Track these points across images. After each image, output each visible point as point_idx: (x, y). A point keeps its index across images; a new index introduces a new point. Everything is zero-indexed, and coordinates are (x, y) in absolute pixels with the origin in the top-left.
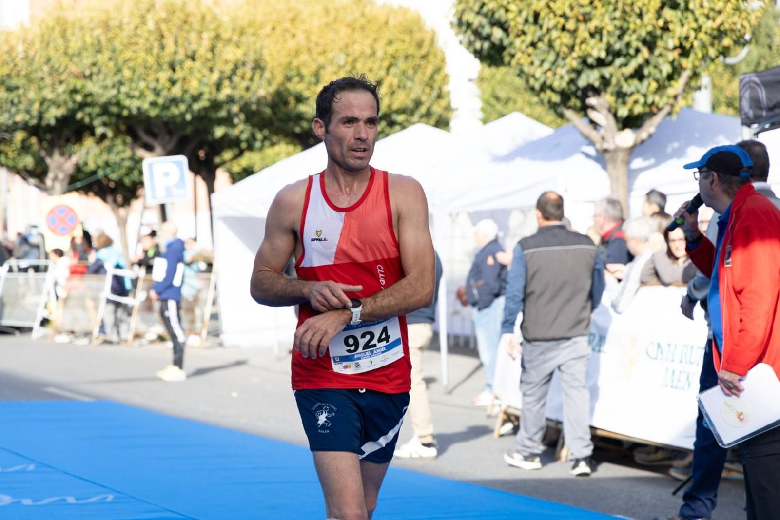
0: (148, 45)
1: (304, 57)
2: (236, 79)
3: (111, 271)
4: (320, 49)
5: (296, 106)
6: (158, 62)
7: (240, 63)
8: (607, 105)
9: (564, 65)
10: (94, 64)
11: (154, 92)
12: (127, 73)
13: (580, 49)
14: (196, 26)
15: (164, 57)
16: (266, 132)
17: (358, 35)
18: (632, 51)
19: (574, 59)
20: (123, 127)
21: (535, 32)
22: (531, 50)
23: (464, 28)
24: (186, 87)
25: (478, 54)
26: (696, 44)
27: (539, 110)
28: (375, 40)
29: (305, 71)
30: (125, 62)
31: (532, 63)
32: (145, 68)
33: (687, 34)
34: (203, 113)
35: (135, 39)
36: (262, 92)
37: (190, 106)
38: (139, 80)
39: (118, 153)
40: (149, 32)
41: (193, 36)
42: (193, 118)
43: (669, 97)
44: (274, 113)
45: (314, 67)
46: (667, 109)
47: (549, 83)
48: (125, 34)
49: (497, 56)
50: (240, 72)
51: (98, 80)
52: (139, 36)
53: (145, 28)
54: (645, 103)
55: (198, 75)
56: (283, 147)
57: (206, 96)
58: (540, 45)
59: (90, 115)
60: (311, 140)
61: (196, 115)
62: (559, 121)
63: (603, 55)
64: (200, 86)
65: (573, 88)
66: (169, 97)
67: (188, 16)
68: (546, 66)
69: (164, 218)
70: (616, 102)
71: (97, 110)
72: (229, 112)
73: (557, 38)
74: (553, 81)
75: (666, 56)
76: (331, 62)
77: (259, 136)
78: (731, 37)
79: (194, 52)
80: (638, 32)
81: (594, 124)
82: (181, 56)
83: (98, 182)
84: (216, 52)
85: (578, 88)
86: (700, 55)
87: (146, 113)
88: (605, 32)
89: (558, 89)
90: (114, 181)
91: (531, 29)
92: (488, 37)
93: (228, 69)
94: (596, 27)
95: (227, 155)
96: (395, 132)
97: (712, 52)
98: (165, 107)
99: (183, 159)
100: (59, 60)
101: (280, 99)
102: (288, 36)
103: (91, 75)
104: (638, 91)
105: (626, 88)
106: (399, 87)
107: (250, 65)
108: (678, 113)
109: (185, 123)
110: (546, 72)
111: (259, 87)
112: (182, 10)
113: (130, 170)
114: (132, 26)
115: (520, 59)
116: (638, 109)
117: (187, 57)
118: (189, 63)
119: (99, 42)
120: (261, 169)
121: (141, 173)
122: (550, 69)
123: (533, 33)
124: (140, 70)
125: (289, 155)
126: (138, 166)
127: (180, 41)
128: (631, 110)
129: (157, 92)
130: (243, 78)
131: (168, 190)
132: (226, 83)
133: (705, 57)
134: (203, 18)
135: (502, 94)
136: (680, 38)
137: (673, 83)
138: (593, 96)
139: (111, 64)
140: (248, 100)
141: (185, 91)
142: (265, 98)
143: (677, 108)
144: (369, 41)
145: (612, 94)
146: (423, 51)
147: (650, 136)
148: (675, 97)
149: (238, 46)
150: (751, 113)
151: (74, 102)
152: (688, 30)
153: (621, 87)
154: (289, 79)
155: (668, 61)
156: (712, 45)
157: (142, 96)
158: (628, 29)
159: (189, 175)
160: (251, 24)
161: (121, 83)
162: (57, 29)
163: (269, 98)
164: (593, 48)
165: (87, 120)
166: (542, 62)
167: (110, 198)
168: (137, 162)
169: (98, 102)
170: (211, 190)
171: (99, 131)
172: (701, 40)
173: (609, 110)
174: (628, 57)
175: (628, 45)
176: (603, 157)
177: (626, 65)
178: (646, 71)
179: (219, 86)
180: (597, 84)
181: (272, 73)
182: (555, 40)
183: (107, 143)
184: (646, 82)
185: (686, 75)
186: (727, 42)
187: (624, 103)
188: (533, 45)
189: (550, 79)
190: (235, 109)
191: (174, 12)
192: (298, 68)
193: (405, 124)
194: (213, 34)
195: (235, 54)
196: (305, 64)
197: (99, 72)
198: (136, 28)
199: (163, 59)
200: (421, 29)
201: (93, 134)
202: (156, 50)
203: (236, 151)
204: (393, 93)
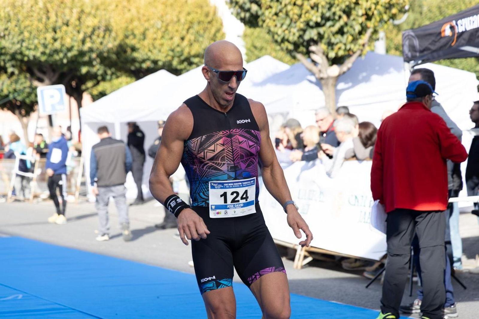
0: (39, 17)
1: (136, 23)
2: (94, 37)
3: (18, 156)
4: (145, 18)
5: (131, 53)
6: (45, 27)
7: (97, 27)
8: (322, 51)
9: (296, 27)
10: (6, 29)
11: (43, 45)
12: (26, 34)
13: (305, 16)
14: (69, 5)
15: (49, 24)
16: (113, 70)
17: (169, 10)
18: (337, 17)
19: (301, 22)
20: (24, 68)
21: (278, 6)
22: (275, 17)
23: (234, 4)
24: (63, 42)
25: (243, 20)
26: (376, 12)
27: (281, 54)
28: (180, 12)
29: (137, 32)
30: (25, 27)
31: (276, 26)
32: (38, 31)
33: (370, 7)
34: (74, 59)
35: (31, 14)
36: (110, 45)
37: (66, 54)
38: (34, 38)
39: (22, 84)
40: (40, 9)
41: (67, 11)
42: (68, 62)
43: (360, 45)
44: (118, 58)
45: (142, 30)
46: (358, 53)
47: (286, 37)
48: (25, 10)
49: (254, 22)
50: (96, 33)
51: (9, 39)
52: (34, 11)
53: (37, 7)
54: (345, 50)
55: (71, 35)
56: (124, 79)
57: (76, 48)
58: (280, 14)
59: (4, 60)
60: (141, 74)
61: (69, 59)
62: (293, 60)
63: (319, 20)
64: (72, 42)
65: (301, 40)
66: (53, 49)
68: (285, 27)
69: (51, 123)
70: (328, 48)
71: (8, 57)
72: (90, 58)
73: (291, 10)
74: (289, 36)
75: (357, 20)
76: (153, 26)
77: (109, 72)
78: (397, 8)
79: (68, 21)
80: (340, 5)
81: (314, 62)
82: (59, 23)
83: (10, 102)
84: (81, 21)
85: (304, 41)
86: (378, 19)
87: (39, 59)
88: (320, 6)
89: (292, 42)
90: (19, 101)
91: (275, 4)
92: (249, 10)
93: (89, 31)
94: (314, 3)
95: (90, 84)
96: (193, 69)
97: (385, 17)
98: (50, 55)
99: (62, 87)
101: (121, 49)
102: (126, 10)
103: (4, 36)
104: (341, 42)
105: (333, 40)
106: (195, 41)
107: (102, 29)
108: (365, 55)
109: (63, 65)
110: (284, 31)
111: (108, 42)
113: (29, 94)
114: (29, 5)
115: (268, 23)
116: (341, 53)
117: (64, 24)
118: (65, 28)
119: (9, 15)
120: (112, 92)
121: (36, 96)
122: (287, 29)
123: (276, 8)
124: (34, 33)
125: (127, 83)
126: (35, 91)
127: (59, 14)
128: (337, 54)
129: (45, 46)
130: (98, 36)
131: (53, 106)
132: (88, 40)
133: (381, 20)
135: (258, 44)
136: (366, 9)
137: (362, 36)
138: (314, 45)
139: (17, 29)
140: (102, 51)
141: (63, 45)
142: (112, 49)
143: (365, 52)
144: (175, 13)
145: (325, 44)
146: (209, 19)
147: (349, 69)
148: (364, 45)
149: (95, 17)
150: (409, 55)
152: (371, 4)
153: (330, 40)
154: (127, 37)
155: (358, 23)
156: (385, 13)
157: (36, 48)
158: (334, 4)
159: (66, 97)
160: (103, 4)
161: (23, 41)
163: (115, 49)
164: (313, 16)
165: (2, 64)
166: (282, 25)
167: (17, 112)
168: (34, 89)
169: (9, 52)
170: (80, 106)
171: (10, 70)
172: (379, 10)
173: (324, 53)
174: (335, 21)
175: (334, 14)
176: (320, 82)
177: (333, 26)
178: (345, 30)
179: (83, 42)
180: (316, 38)
181: (116, 33)
182: (289, 12)
183: (14, 78)
184: (345, 36)
185: (369, 31)
186: (394, 11)
187: (332, 49)
188: (276, 14)
189: (287, 35)
190: (94, 55)
192: (132, 30)
193: (199, 64)
194: (79, 10)
195: (93, 22)
196: (136, 27)
197: (9, 34)
198: (32, 7)
199: (49, 25)
200: (207, 5)
201: (6, 72)
202: (44, 20)
203: (95, 82)
204: (191, 45)
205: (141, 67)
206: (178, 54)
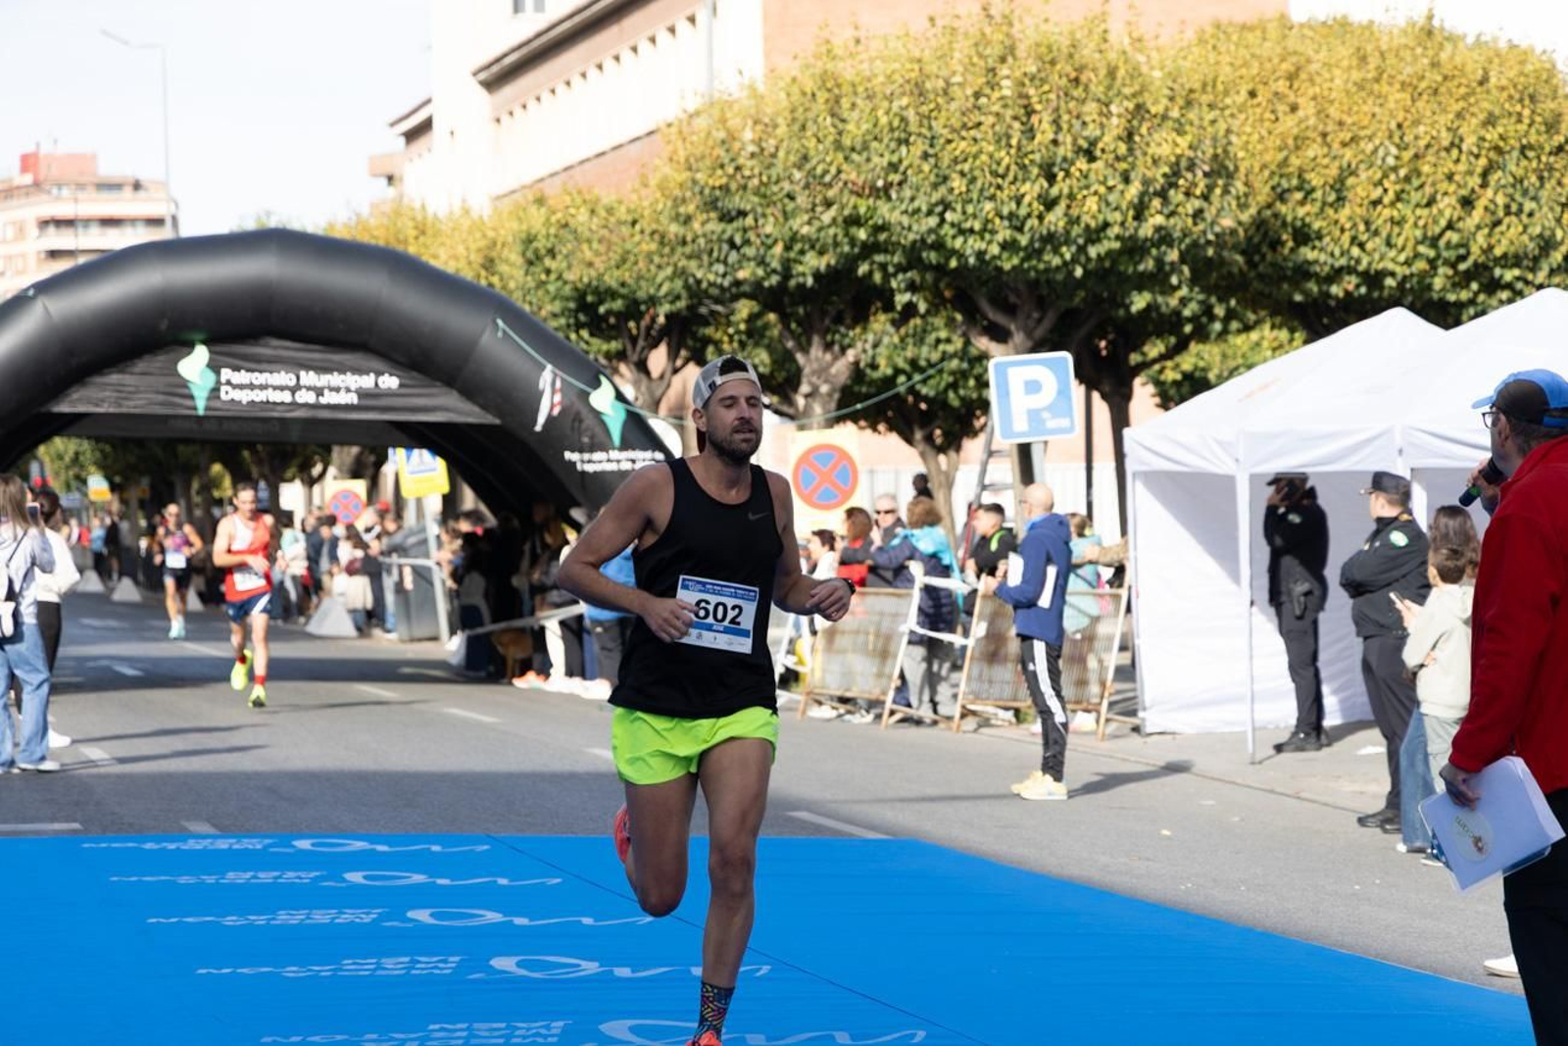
0: (1001, 128)
1: (1314, 151)
2: (1175, 196)
3: (920, 579)
4: (1345, 135)
5: (1295, 250)
6: (1019, 163)
7: (1184, 163)
10: (893, 167)
12: (957, 184)
14: (1098, 90)
15: (1031, 153)
16: (1232, 302)
17: (1424, 107)
20: (947, 294)
24: (1074, 212)
28: (1460, 115)
29: (1315, 180)
30: (955, 161)
32: (994, 174)
34: (1107, 264)
35: (976, 117)
36: (1227, 222)
37: (1082, 249)
38: (980, 198)
39: (938, 342)
40: (1005, 101)
41: (1091, 109)
42: (1089, 274)
44: (1251, 264)
45: (1334, 173)
48: (954, 108)
50: (1181, 182)
51: (899, 199)
52: (983, 109)
53: (997, 93)
55: (1102, 190)
56: (1266, 333)
57: (1115, 231)
61: (1091, 266)
64: (1102, 210)
66: (1045, 232)
67: (1080, 69)
69: (1027, 475)
71: (896, 258)
72: (1160, 262)
76: (1373, 161)
79: (1093, 143)
82: (1065, 150)
84: (1135, 141)
87: (999, 263)
93: (1159, 174)
95: (1153, 349)
96: (1502, 303)
98: (1033, 253)
99: (1066, 357)
100: (825, 158)
101: (1263, 235)
102: (1282, 109)
106: (1508, 213)
107: (1207, 168)
109: (1071, 283)
111: (1221, 213)
112: (1071, 56)
114: (969, 92)
117: (1079, 150)
118: (1081, 165)
119: (903, 119)
121: (983, 384)
124: (984, 179)
126: (977, 370)
127: (1065, 122)
129: (1015, 224)
130: (1189, 193)
131: (1034, 415)
132: (1156, 203)
134: (1112, 73)
140: (1199, 240)
141: (1073, 220)
142: (1233, 232)
144: (1444, 120)
146: (1559, 138)
149: (1180, 132)
151: (853, 242)
154: (1281, 195)
157: (986, 229)
160: (1206, 85)
161: (947, 206)
162: (822, 96)
163: (1241, 234)
165: (877, 277)
167: (919, 436)
168: (977, 361)
169: (900, 241)
171: (902, 299)
179: (1140, 211)
181: (1247, 184)
183: (917, 321)
190: (1173, 255)
191: (1053, 63)
193: (1519, 285)
194: (1131, 106)
195: (1174, 145)
197: (902, 184)
198: (977, 95)
199: (1031, 157)
200: (1553, 92)
201: (889, 307)
202: (1016, 137)
204: (1497, 223)
205: (1328, 295)
206: (1451, 255)
